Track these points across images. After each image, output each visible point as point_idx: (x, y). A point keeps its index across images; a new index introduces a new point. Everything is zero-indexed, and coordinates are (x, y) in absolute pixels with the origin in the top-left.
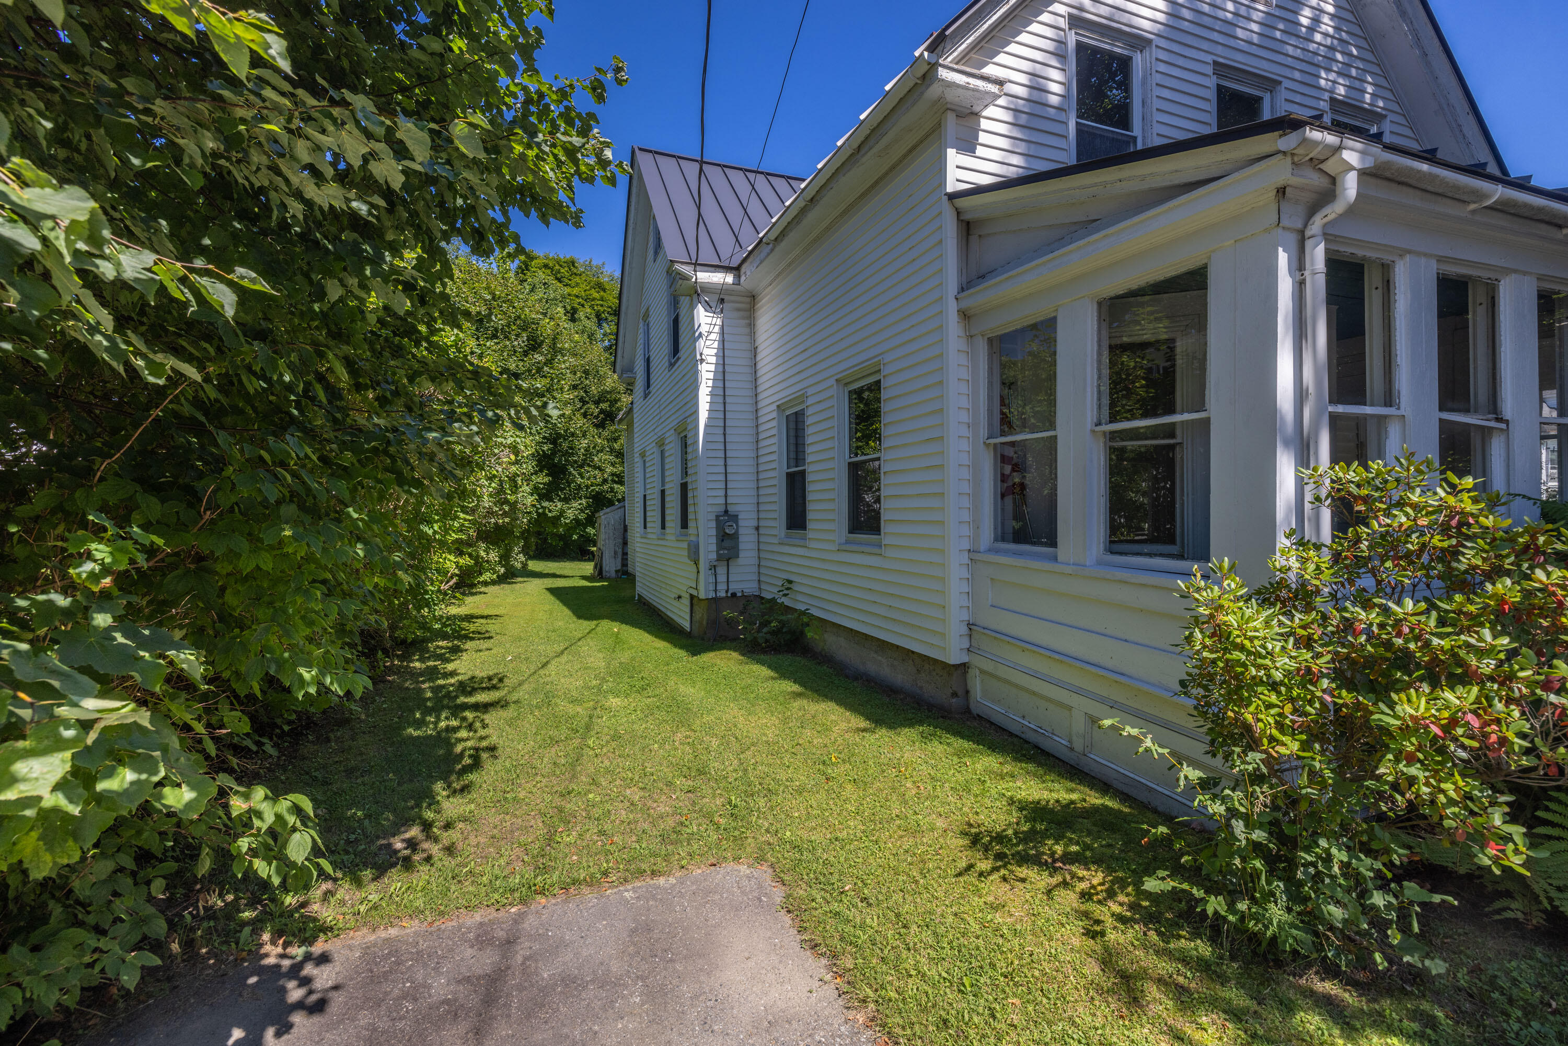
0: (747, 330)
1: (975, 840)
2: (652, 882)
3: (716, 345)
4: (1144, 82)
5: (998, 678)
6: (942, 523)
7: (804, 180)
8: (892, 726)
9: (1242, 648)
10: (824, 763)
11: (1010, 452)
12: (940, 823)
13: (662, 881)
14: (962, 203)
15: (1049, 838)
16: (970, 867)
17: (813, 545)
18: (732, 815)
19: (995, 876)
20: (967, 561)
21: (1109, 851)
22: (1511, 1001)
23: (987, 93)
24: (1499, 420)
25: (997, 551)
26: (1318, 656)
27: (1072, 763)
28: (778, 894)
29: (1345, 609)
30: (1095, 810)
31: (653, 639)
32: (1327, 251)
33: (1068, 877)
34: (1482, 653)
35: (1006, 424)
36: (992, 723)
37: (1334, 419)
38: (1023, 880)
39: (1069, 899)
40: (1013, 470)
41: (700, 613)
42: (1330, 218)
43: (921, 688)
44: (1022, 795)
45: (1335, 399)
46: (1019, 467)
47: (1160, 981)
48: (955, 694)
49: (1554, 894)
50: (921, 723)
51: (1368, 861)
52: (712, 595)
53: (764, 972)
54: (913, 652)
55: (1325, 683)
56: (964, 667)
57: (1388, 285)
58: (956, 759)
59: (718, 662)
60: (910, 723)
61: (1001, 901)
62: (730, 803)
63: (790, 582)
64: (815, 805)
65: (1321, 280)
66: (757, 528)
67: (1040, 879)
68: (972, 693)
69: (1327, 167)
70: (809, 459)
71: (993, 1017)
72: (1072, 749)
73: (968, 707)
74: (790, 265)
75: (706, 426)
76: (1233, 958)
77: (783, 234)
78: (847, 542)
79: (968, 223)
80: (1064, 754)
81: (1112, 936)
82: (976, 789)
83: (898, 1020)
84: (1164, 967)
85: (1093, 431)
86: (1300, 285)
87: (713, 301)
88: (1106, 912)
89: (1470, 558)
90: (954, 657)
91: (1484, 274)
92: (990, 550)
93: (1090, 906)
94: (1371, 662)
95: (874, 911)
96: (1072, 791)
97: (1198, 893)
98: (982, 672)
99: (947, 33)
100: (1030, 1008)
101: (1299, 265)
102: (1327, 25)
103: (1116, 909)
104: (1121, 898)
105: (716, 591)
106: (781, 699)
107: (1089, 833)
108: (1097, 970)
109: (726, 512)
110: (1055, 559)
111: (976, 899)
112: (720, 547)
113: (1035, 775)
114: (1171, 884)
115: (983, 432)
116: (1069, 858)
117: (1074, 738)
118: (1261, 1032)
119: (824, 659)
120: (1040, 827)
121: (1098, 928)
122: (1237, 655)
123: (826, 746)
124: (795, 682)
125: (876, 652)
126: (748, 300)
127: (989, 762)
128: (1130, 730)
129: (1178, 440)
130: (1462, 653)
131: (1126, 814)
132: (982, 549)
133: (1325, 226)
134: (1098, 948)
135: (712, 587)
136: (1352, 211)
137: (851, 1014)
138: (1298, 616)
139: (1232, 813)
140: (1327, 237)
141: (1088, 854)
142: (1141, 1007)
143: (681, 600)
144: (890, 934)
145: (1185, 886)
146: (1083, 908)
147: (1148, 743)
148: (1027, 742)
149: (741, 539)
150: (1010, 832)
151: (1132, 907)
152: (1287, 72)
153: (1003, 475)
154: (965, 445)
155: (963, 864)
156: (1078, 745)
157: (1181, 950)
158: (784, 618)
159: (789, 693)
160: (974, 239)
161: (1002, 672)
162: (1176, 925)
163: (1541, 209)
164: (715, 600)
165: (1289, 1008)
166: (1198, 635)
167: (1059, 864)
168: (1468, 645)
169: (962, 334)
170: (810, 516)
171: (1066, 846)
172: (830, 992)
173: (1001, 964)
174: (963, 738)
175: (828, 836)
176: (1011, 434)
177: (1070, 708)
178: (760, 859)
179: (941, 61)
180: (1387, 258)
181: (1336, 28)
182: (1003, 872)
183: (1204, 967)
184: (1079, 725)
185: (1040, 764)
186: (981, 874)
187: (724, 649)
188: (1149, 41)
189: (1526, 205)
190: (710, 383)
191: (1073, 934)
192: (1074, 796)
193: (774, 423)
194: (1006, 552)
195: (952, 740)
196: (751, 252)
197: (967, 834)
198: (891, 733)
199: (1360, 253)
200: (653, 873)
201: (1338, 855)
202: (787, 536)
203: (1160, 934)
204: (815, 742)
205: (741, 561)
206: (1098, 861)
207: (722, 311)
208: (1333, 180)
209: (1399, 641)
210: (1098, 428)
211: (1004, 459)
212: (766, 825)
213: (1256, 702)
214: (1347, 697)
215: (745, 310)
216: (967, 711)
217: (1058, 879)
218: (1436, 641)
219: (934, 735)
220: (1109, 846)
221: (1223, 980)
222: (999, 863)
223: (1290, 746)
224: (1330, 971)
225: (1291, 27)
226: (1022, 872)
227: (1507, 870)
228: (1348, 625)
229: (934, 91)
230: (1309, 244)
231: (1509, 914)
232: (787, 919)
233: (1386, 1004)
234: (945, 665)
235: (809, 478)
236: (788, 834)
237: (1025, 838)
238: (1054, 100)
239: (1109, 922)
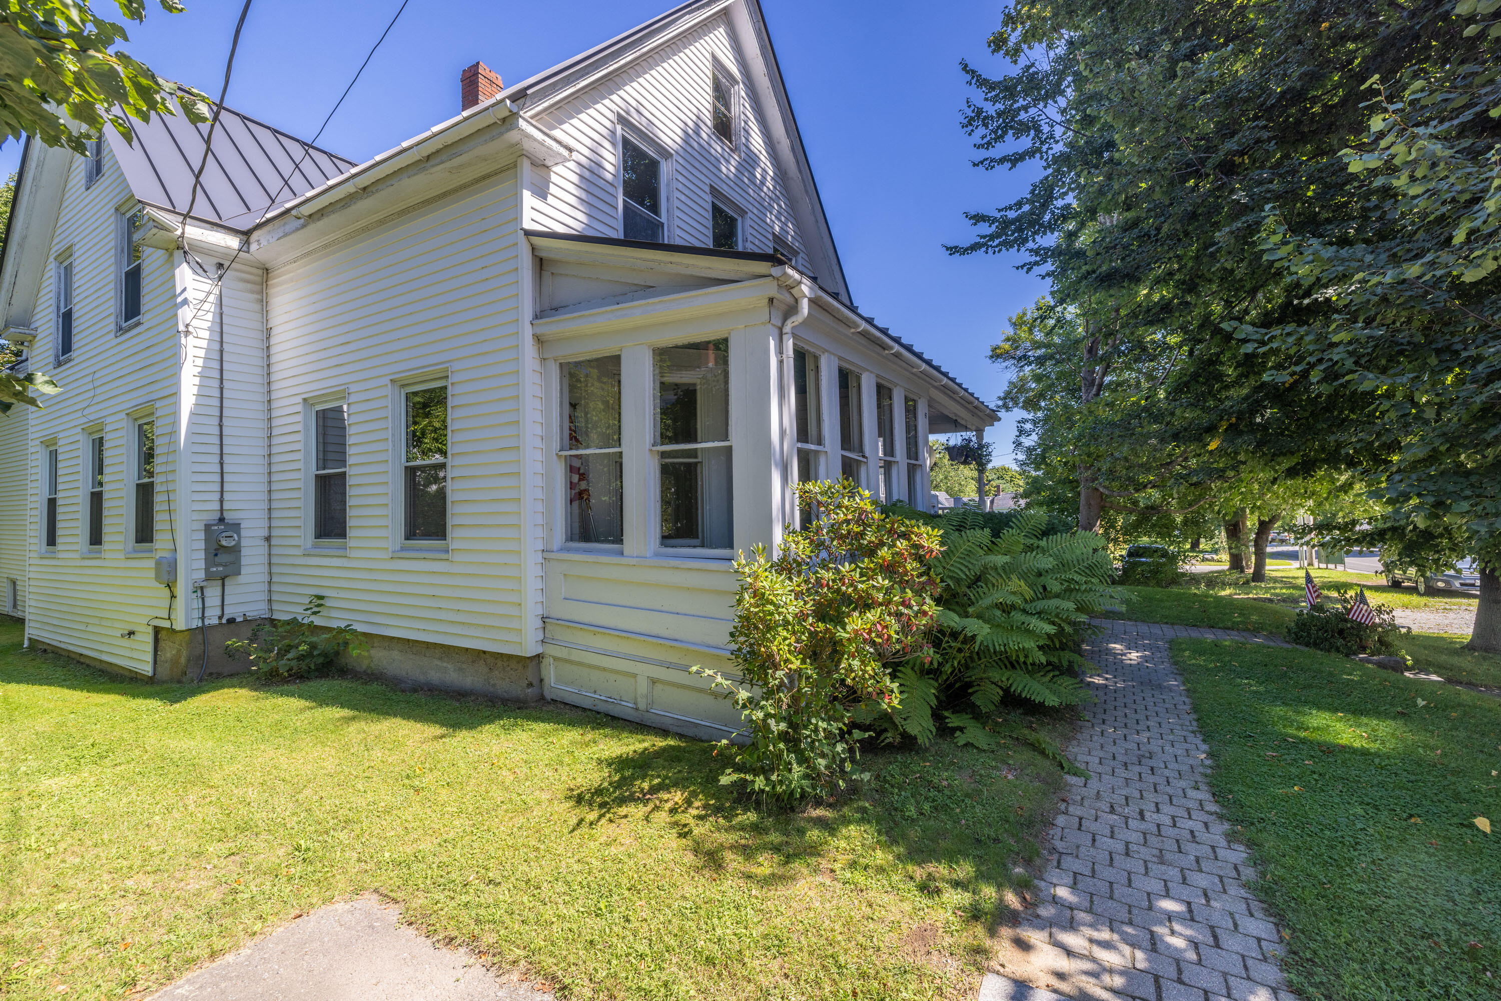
0: (257, 307)
1: (579, 800)
2: (214, 965)
3: (210, 316)
4: (668, 185)
5: (571, 662)
6: (518, 527)
7: (355, 165)
8: (471, 726)
9: (772, 603)
10: (408, 777)
11: (577, 463)
12: (545, 796)
13: (230, 958)
14: (536, 240)
15: (635, 779)
16: (581, 821)
17: (354, 554)
18: (304, 860)
19: (603, 821)
20: (540, 560)
21: (680, 776)
22: (892, 786)
23: (560, 154)
24: (864, 456)
25: (569, 550)
26: (806, 603)
27: (638, 720)
28: (393, 913)
29: (817, 572)
30: (664, 750)
31: (85, 694)
32: (794, 344)
33: (658, 803)
34: (879, 589)
35: (574, 438)
36: (566, 704)
37: (800, 451)
38: (626, 816)
39: (662, 817)
40: (580, 480)
41: (169, 651)
42: (796, 323)
43: (494, 685)
44: (606, 755)
45: (799, 440)
46: (583, 477)
47: (732, 847)
48: (530, 685)
49: (903, 723)
50: (500, 717)
51: (835, 725)
52: (198, 623)
53: (400, 986)
54: (484, 652)
55: (810, 620)
56: (538, 657)
57: (817, 368)
58: (542, 741)
59: (220, 704)
60: (490, 720)
61: (613, 837)
62: (298, 849)
63: (321, 598)
64: (410, 818)
65: (792, 361)
66: (268, 539)
67: (637, 811)
68: (546, 681)
69: (794, 291)
70: (350, 461)
71: (628, 921)
72: (637, 709)
73: (542, 695)
74: (325, 246)
75: (192, 414)
76: (769, 816)
77: (321, 213)
78: (403, 549)
79: (541, 259)
80: (631, 715)
81: (696, 831)
82: (567, 760)
83: (551, 960)
84: (731, 838)
85: (651, 450)
86: (781, 363)
87: (209, 264)
88: (688, 818)
89: (870, 537)
90: (530, 648)
91: (856, 370)
92: (561, 550)
93: (678, 817)
94: (831, 602)
95: (504, 887)
96: (644, 741)
97: (749, 777)
98: (556, 659)
99: (529, 92)
100: (653, 902)
101: (780, 351)
102: (770, 184)
103: (695, 812)
104: (697, 804)
105: (203, 618)
106: (331, 727)
107: (664, 768)
108: (693, 857)
109: (222, 520)
110: (622, 553)
111: (592, 843)
112: (209, 563)
113: (612, 737)
114: (735, 777)
115: (556, 444)
116: (654, 790)
117: (639, 700)
118: (791, 852)
119: (372, 677)
120: (627, 773)
121: (686, 830)
122: (770, 608)
123: (403, 761)
124: (342, 707)
125: (441, 659)
126: (260, 272)
127: (570, 735)
128: (708, 672)
129: (699, 460)
130: (870, 591)
131: (684, 748)
132: (555, 549)
133: (793, 328)
134: (690, 843)
135: (197, 614)
136: (805, 323)
137: (504, 979)
138: (795, 579)
139: (768, 715)
140: (795, 336)
141: (667, 781)
142: (724, 868)
143: (137, 637)
144: (525, 899)
145: (742, 775)
146: (673, 820)
147: (719, 679)
148: (598, 713)
149: (244, 552)
150: (606, 784)
151: (705, 807)
152: (750, 207)
153: (571, 483)
154: (539, 456)
155: (575, 821)
156: (642, 706)
157: (739, 823)
158: (314, 639)
159: (339, 720)
160: (546, 275)
161: (576, 656)
162: (733, 809)
163: (878, 338)
164: (203, 630)
165: (801, 832)
166: (746, 596)
167: (648, 796)
168: (874, 586)
169: (536, 356)
170: (350, 523)
171: (651, 780)
172: (478, 971)
173: (624, 881)
174: (543, 721)
175: (435, 841)
176: (577, 449)
177: (635, 676)
178: (358, 891)
179: (521, 113)
180: (818, 353)
181: (774, 187)
182: (608, 816)
183: (756, 829)
184: (643, 686)
185: (613, 728)
186: (591, 824)
187: (222, 687)
188: (671, 155)
189: (873, 335)
190: (200, 362)
191: (672, 840)
192: (646, 744)
193: (299, 418)
194: (577, 551)
195: (534, 725)
196: (269, 221)
197: (571, 797)
198: (473, 733)
199: (806, 347)
200: (213, 955)
201: (822, 725)
202: (315, 547)
203: (725, 818)
204: (390, 760)
205: (242, 579)
206: (676, 784)
207: (220, 278)
208: (796, 300)
209: (844, 588)
210: (654, 448)
211: (572, 469)
212: (355, 855)
213: (779, 639)
214: (821, 626)
215: (254, 283)
216: (542, 698)
217: (651, 806)
218: (860, 586)
219: (516, 725)
220: (680, 772)
221: (766, 831)
222: (604, 810)
223: (796, 664)
224: (818, 802)
225: (752, 178)
226: (623, 811)
227: (893, 708)
228: (819, 582)
229: (512, 136)
230: (785, 337)
231: (887, 741)
232: (411, 931)
233: (846, 810)
234: (520, 659)
235: (350, 481)
236: (387, 855)
237: (618, 785)
238: (609, 177)
239: (692, 822)
